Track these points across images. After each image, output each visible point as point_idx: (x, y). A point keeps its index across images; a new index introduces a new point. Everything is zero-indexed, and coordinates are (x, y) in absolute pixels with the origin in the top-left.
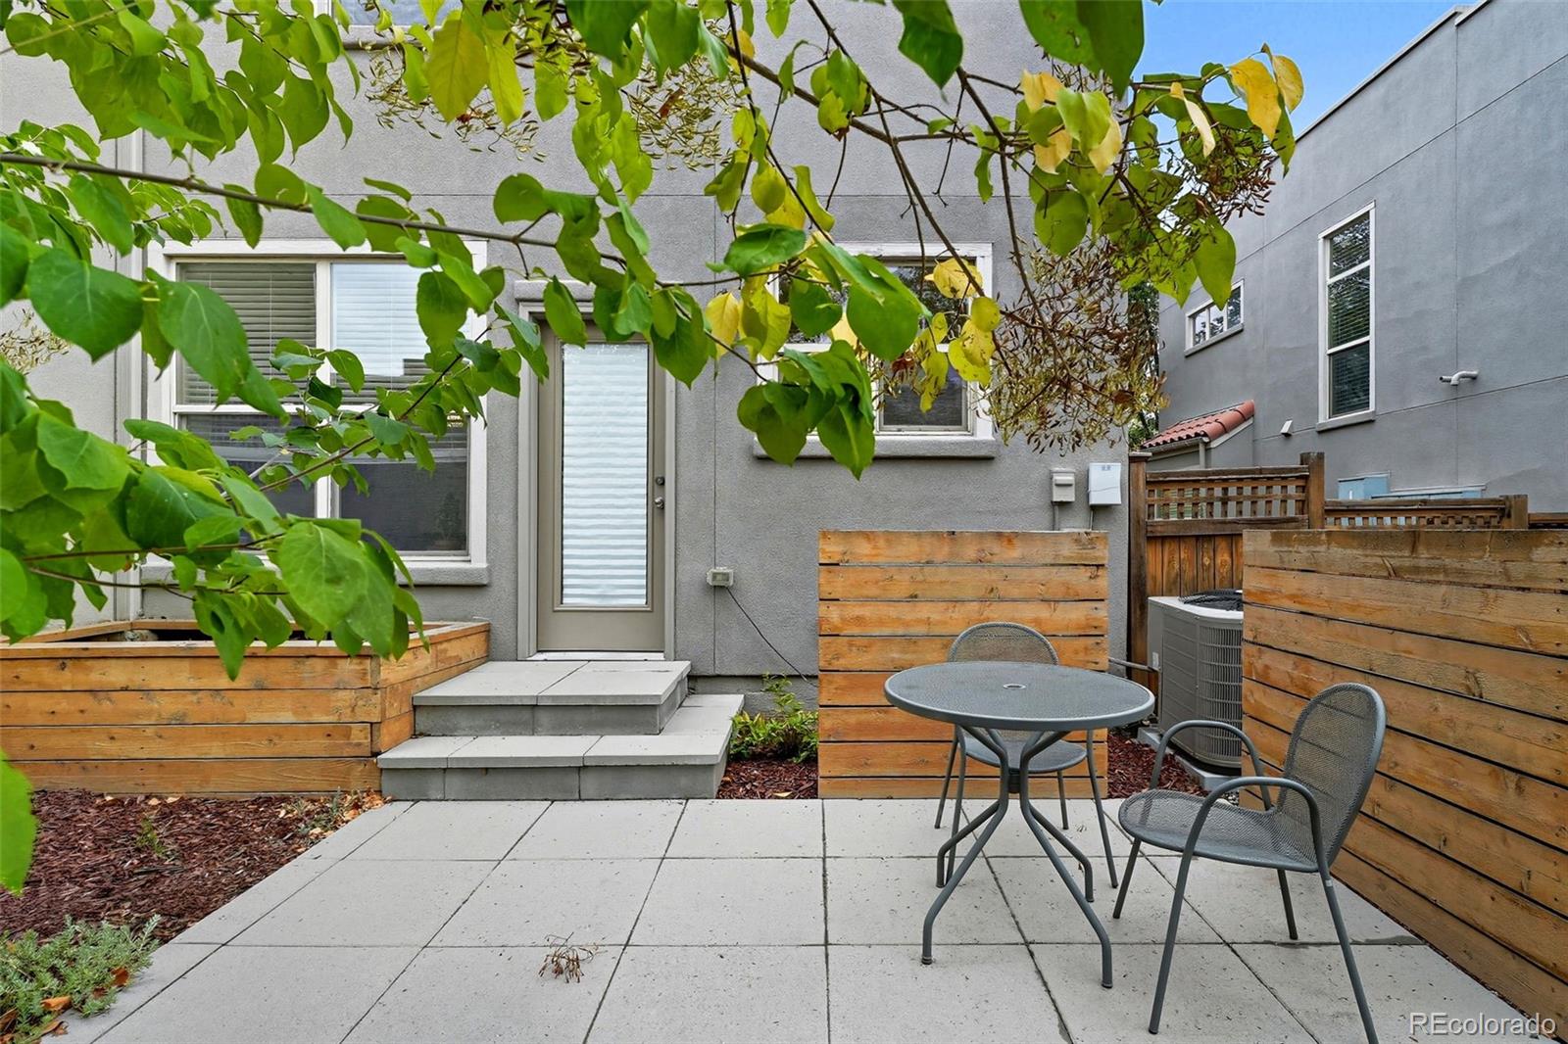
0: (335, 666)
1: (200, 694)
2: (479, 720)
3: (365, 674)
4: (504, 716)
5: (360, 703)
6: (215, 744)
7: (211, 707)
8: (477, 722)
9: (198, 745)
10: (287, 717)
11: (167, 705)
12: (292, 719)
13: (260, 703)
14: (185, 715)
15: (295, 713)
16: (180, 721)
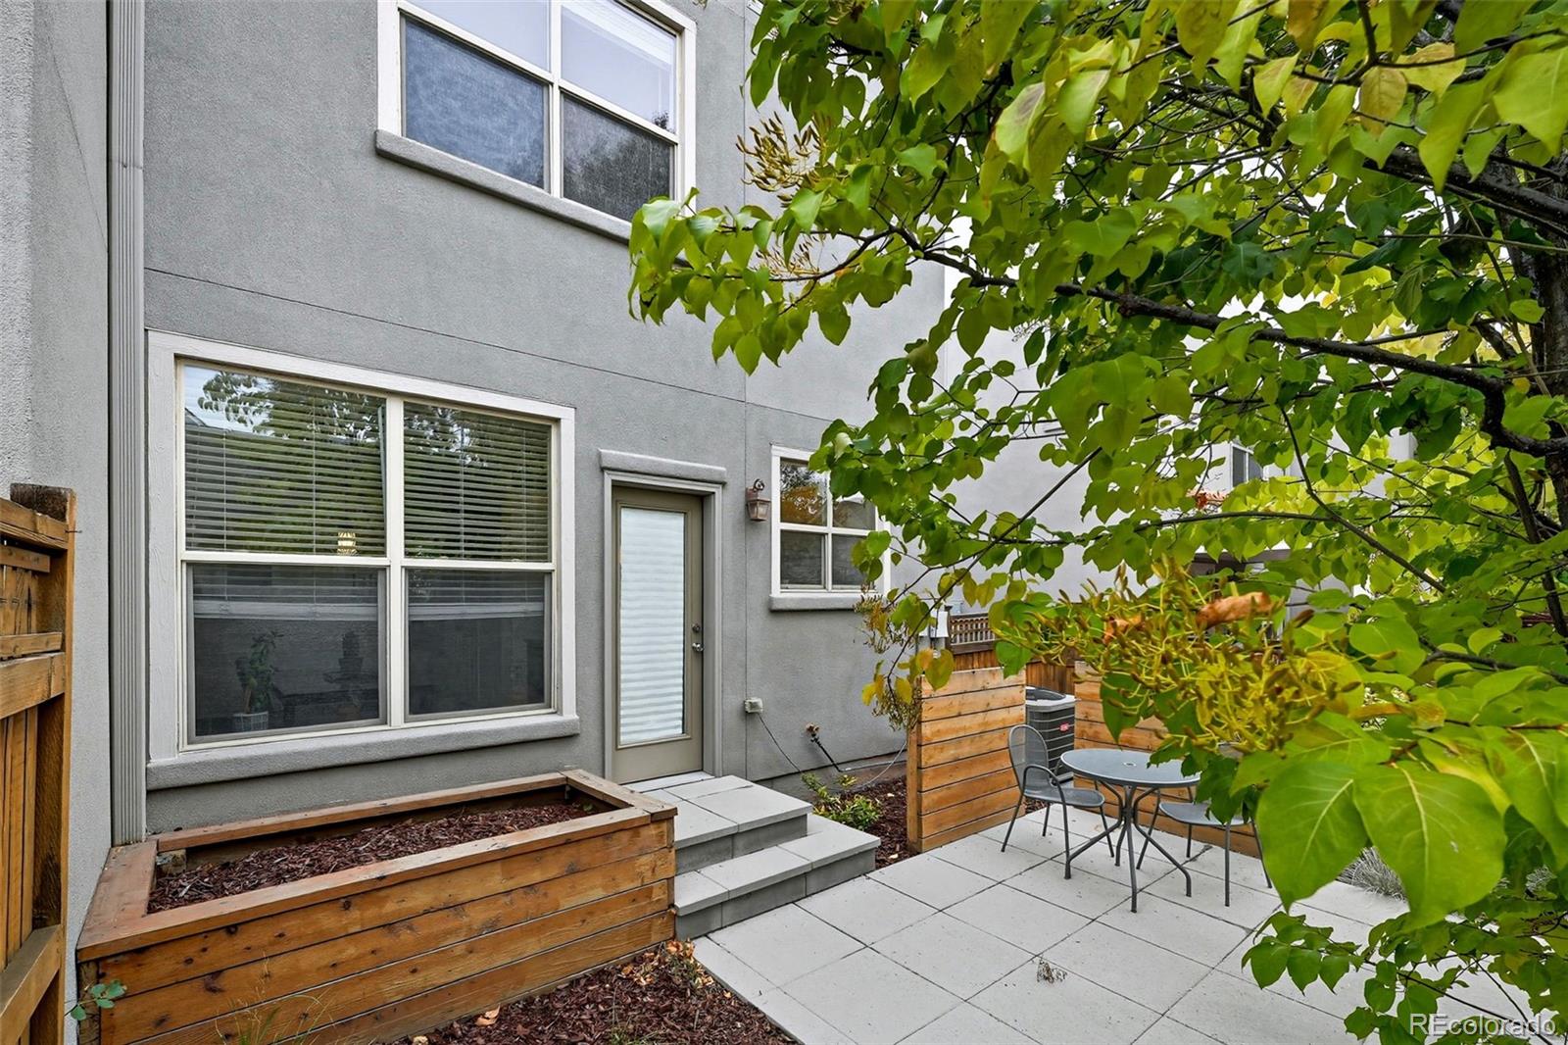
0: (637, 835)
1: (513, 895)
2: (695, 856)
3: (662, 836)
4: (713, 848)
5: (659, 863)
6: (530, 940)
7: (524, 904)
8: (694, 858)
9: (512, 947)
10: (598, 894)
11: (478, 916)
12: (604, 894)
13: (573, 887)
14: (498, 920)
15: (605, 888)
16: (492, 926)
